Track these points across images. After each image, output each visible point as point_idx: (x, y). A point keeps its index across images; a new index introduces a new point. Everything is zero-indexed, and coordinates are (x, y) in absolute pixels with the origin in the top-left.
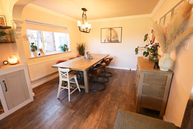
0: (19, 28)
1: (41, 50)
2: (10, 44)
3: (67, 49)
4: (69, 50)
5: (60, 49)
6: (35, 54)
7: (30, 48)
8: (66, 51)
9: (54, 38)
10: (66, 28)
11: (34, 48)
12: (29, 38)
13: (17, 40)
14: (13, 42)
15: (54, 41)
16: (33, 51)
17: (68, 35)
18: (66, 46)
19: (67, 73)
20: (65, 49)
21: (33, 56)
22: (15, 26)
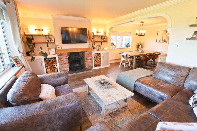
0: (110, 36)
1: (115, 46)
2: (105, 42)
3: (129, 46)
4: (130, 47)
5: (125, 46)
6: (112, 47)
7: (111, 45)
8: (128, 47)
9: (122, 39)
10: (131, 33)
11: (112, 44)
12: (111, 40)
13: (108, 41)
14: (107, 42)
15: (122, 41)
16: (112, 46)
17: (131, 37)
18: (129, 44)
19: (125, 56)
20: (127, 46)
21: (111, 48)
22: (109, 35)
